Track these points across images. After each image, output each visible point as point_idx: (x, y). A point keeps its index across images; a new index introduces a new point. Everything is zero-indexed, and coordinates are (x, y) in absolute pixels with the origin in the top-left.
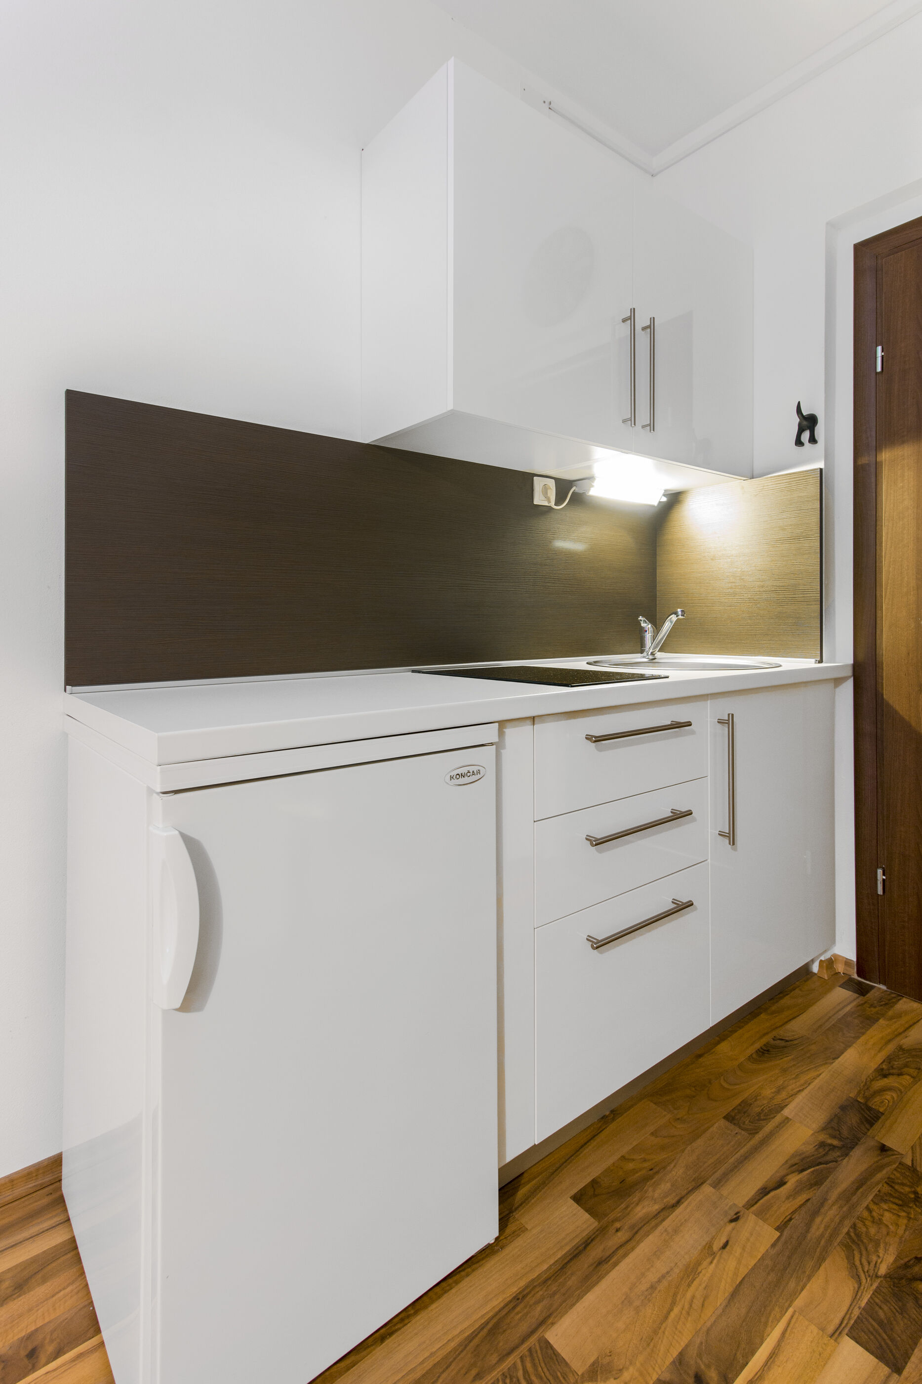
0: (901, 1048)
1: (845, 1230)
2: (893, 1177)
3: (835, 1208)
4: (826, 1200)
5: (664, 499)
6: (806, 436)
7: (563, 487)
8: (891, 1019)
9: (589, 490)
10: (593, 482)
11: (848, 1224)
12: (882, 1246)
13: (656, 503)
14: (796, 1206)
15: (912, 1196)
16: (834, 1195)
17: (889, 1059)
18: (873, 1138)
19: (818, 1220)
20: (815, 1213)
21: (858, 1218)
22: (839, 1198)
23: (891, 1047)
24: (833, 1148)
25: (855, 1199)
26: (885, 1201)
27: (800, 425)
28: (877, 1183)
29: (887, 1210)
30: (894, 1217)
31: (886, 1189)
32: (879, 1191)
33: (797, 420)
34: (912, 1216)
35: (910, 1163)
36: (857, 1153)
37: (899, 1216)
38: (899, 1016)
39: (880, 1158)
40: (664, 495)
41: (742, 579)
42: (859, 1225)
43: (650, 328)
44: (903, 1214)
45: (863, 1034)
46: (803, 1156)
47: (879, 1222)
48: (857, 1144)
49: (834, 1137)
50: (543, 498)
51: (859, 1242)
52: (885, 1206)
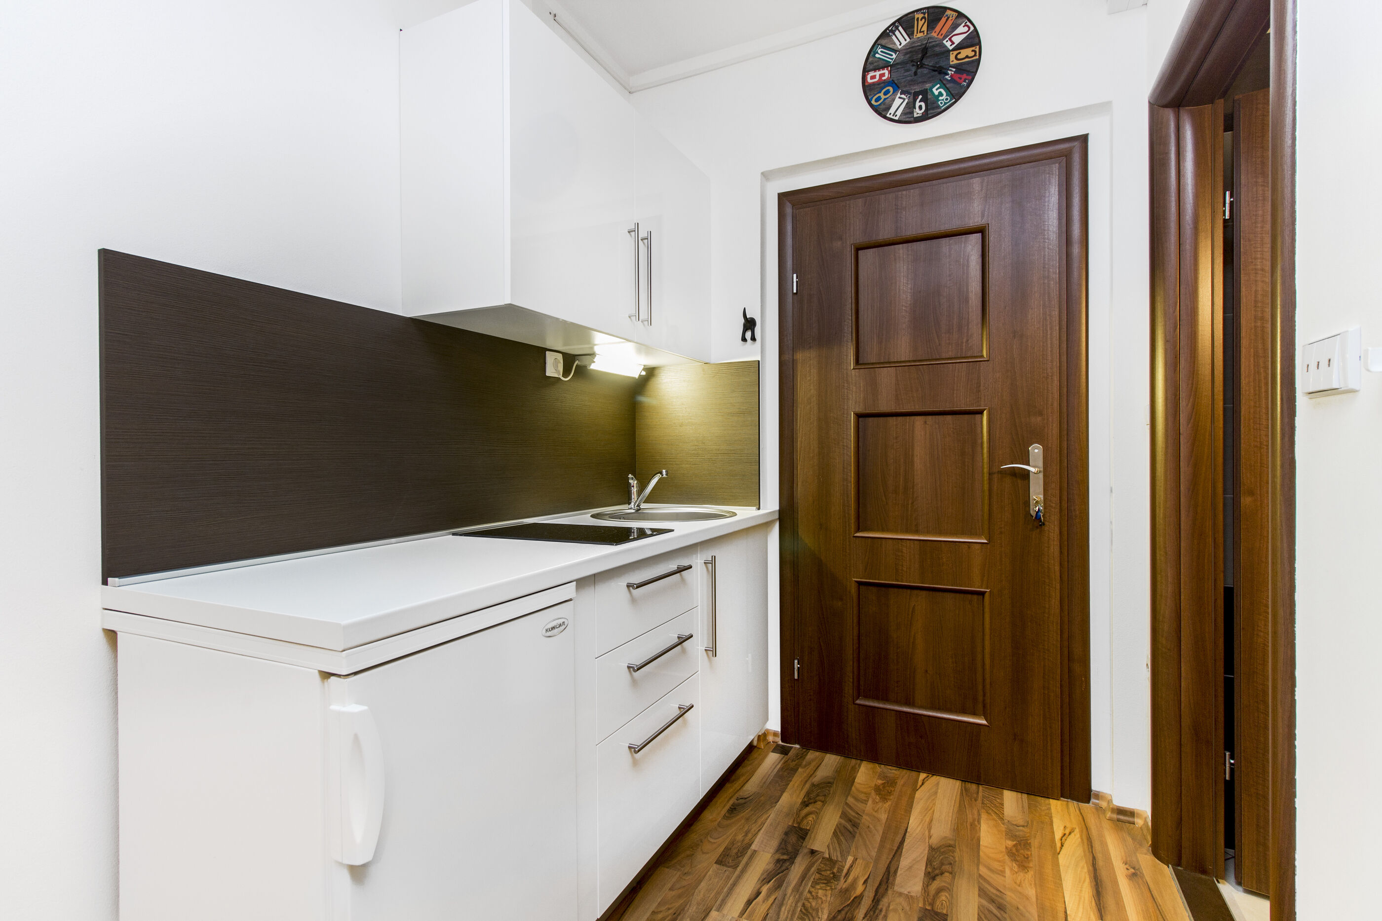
0: (813, 785)
1: (799, 909)
2: (820, 867)
3: (791, 898)
4: (785, 895)
5: (644, 373)
6: (748, 335)
7: (569, 360)
8: (805, 766)
9: (590, 365)
10: (594, 359)
11: (800, 905)
12: (820, 911)
13: (637, 376)
14: (769, 905)
15: (832, 875)
16: (789, 891)
17: (808, 794)
18: (806, 847)
19: (783, 909)
20: (781, 905)
21: (805, 899)
22: (793, 891)
23: (808, 786)
24: (785, 861)
25: (801, 888)
26: (818, 884)
27: (745, 325)
28: (813, 874)
29: (819, 889)
30: (824, 892)
31: (818, 876)
32: (814, 879)
33: (743, 321)
34: (833, 887)
35: (828, 856)
36: (798, 860)
37: (826, 890)
38: (809, 763)
39: (811, 858)
40: (644, 369)
41: (704, 443)
42: (806, 903)
43: (648, 239)
44: (828, 888)
45: (791, 781)
46: (768, 872)
47: (816, 898)
48: (797, 854)
49: (784, 854)
50: (554, 371)
51: (808, 914)
52: (818, 887)
